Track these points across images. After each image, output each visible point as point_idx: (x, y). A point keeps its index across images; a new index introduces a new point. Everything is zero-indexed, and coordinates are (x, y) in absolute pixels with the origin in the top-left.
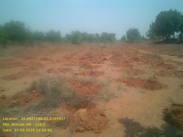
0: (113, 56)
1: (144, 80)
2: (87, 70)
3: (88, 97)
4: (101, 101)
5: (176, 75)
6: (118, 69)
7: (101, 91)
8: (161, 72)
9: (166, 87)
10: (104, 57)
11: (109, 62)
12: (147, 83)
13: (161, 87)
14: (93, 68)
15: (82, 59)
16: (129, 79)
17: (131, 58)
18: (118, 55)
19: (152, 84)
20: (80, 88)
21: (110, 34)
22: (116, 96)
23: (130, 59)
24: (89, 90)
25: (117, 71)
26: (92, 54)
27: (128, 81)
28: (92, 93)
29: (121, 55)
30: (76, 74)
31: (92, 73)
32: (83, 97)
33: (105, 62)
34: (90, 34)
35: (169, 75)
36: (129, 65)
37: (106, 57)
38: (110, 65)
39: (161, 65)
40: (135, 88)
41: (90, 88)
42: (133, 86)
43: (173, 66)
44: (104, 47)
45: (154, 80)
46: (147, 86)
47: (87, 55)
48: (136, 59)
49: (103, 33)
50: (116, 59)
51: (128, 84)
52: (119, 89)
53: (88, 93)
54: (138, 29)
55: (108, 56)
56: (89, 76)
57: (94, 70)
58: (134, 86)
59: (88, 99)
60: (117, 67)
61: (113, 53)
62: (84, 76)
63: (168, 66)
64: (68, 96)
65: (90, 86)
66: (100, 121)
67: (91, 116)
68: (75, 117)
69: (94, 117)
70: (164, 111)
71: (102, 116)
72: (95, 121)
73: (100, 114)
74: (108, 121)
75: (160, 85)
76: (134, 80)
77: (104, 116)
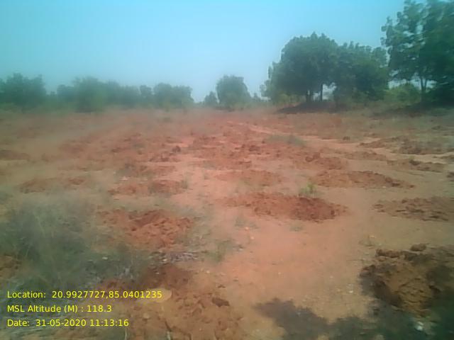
0: (195, 142)
1: (290, 198)
2: (139, 179)
3: (163, 254)
4: (203, 260)
5: (356, 182)
6: (219, 172)
7: (196, 235)
8: (321, 175)
9: (344, 211)
10: (175, 145)
11: (189, 158)
12: (298, 204)
13: (332, 212)
14: (155, 173)
15: (114, 151)
16: (256, 197)
17: (239, 146)
18: (205, 139)
19: (312, 205)
20: (134, 230)
21: (177, 87)
22: (238, 243)
23: (236, 149)
24: (163, 234)
25: (218, 177)
26: (139, 138)
27: (253, 203)
28: (172, 241)
29: (214, 138)
30: (112, 192)
31: (157, 188)
32: (151, 255)
33: (179, 156)
35: (340, 182)
36: (241, 163)
37: (180, 145)
38: (195, 164)
39: (314, 159)
40: (277, 218)
41: (166, 230)
42: (269, 213)
43: (340, 162)
44: (167, 120)
45: (313, 196)
46: (300, 211)
47: (126, 140)
48: (253, 149)
49: (159, 85)
50: (203, 148)
51: (256, 210)
52: (239, 223)
53: (163, 244)
54: (242, 78)
55: (181, 142)
56: (149, 196)
57: (158, 178)
58: (272, 214)
59: (165, 260)
60: (216, 169)
61: (192, 134)
62: (134, 196)
63: (330, 161)
64: (106, 258)
65: (163, 223)
66: (220, 323)
67: (192, 311)
68: (145, 320)
69: (201, 311)
70: (366, 271)
71: (219, 305)
72: (207, 323)
73: (213, 301)
74: (239, 319)
75: (330, 207)
76: (268, 198)
77: (227, 304)
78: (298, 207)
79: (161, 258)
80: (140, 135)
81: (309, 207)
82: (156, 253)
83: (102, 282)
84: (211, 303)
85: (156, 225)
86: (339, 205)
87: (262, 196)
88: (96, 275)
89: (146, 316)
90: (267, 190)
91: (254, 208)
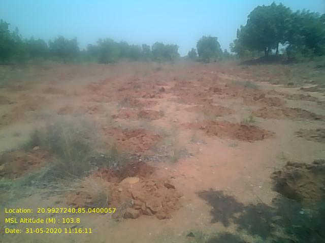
0: (176, 85)
1: (234, 125)
2: (132, 109)
3: (140, 156)
4: (164, 161)
5: (287, 116)
6: (188, 106)
7: (163, 146)
8: (262, 110)
9: (272, 135)
10: (161, 87)
11: (171, 96)
12: (239, 130)
13: (263, 136)
14: (143, 106)
15: (120, 90)
16: (209, 124)
17: (208, 89)
18: (184, 83)
19: (249, 130)
20: (124, 140)
21: (168, 45)
22: (190, 152)
23: (205, 90)
24: (141, 143)
25: (186, 109)
26: (138, 82)
27: (206, 127)
28: (146, 149)
29: (190, 82)
30: (114, 117)
31: (143, 115)
32: (131, 156)
33: (164, 94)
34: (133, 45)
35: (275, 115)
36: (205, 100)
37: (165, 87)
38: (173, 100)
39: (260, 98)
40: (221, 138)
41: (144, 141)
42: (216, 135)
43: (279, 101)
44: (159, 69)
45: (251, 124)
46: (240, 134)
47: (129, 83)
48: (217, 90)
49: (156, 44)
50: (181, 89)
51: (208, 132)
52: (193, 140)
53: (140, 149)
54: (217, 38)
55: (167, 85)
56: (138, 120)
57: (145, 109)
58: (218, 135)
59: (140, 160)
60: (186, 104)
61: (175, 80)
62: (128, 119)
63: (272, 100)
64: (103, 156)
65: (142, 137)
66: (166, 198)
67: (150, 189)
68: (120, 192)
69: (155, 190)
70: (275, 175)
71: (168, 188)
72: (158, 197)
73: (165, 185)
74: (179, 197)
75: (262, 132)
76: (217, 124)
77: (173, 187)
78: (239, 131)
79: (137, 158)
80: (139, 80)
81: (247, 132)
82: (135, 155)
83: (99, 170)
84: (164, 187)
85: (138, 138)
86: (269, 131)
87: (214, 123)
88: (96, 165)
89: (121, 189)
90: (219, 119)
91: (206, 130)
